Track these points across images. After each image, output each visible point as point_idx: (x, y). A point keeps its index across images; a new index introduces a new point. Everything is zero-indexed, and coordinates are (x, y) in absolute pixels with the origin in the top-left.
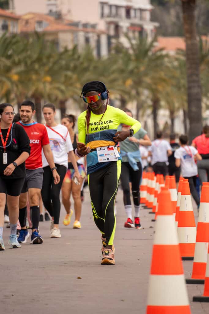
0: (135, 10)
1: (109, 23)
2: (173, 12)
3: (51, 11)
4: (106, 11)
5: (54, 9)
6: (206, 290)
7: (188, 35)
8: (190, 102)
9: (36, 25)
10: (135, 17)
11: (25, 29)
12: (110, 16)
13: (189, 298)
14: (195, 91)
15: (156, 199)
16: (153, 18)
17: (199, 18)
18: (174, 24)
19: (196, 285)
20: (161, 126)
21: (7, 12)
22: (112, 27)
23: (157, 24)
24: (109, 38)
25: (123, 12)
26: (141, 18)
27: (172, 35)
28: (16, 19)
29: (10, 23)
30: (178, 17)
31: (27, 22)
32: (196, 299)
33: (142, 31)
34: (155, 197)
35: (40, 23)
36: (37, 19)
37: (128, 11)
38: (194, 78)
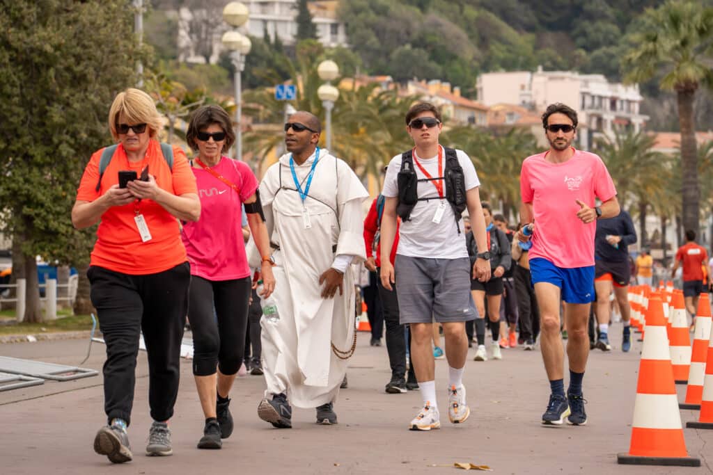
0: (622, 101)
1: (591, 116)
2: (666, 104)
3: (524, 102)
4: (588, 101)
5: (528, 100)
6: (702, 415)
7: (684, 129)
8: (685, 205)
9: (507, 117)
10: (622, 109)
11: (494, 122)
12: (592, 107)
13: (682, 424)
14: (692, 193)
15: (643, 316)
16: (643, 111)
17: (697, 112)
18: (668, 118)
19: (690, 411)
20: (650, 235)
21: (476, 103)
22: (594, 120)
23: (647, 118)
24: (590, 132)
25: (607, 104)
26: (629, 110)
27: (666, 130)
28: (483, 111)
29: (477, 115)
30: (672, 111)
31: (497, 114)
32: (689, 425)
33: (629, 125)
34: (642, 313)
35: (511, 114)
36: (508, 111)
37: (613, 102)
38: (691, 179)
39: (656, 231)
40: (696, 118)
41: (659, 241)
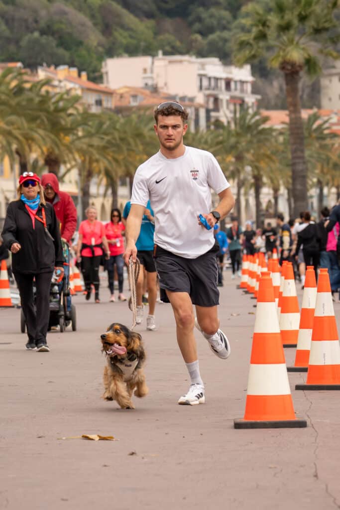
0: (236, 82)
1: (208, 96)
2: (276, 84)
3: (146, 84)
4: (205, 83)
5: (150, 82)
6: (309, 378)
7: (291, 108)
8: (294, 178)
9: (131, 99)
10: (236, 89)
11: (119, 104)
12: (208, 89)
13: (291, 387)
14: (300, 167)
15: (258, 283)
16: (254, 91)
17: (303, 91)
18: (277, 96)
19: (298, 373)
20: (264, 206)
21: (101, 87)
22: (211, 100)
23: (259, 97)
24: (208, 112)
25: (222, 84)
26: (242, 91)
27: (276, 107)
28: (110, 94)
29: (104, 98)
30: (281, 89)
31: (122, 96)
32: (298, 388)
33: (242, 103)
34: (257, 281)
35: (135, 97)
36: (132, 93)
37: (228, 83)
38: (299, 154)
39: (270, 201)
40: (301, 97)
41: (271, 211)
